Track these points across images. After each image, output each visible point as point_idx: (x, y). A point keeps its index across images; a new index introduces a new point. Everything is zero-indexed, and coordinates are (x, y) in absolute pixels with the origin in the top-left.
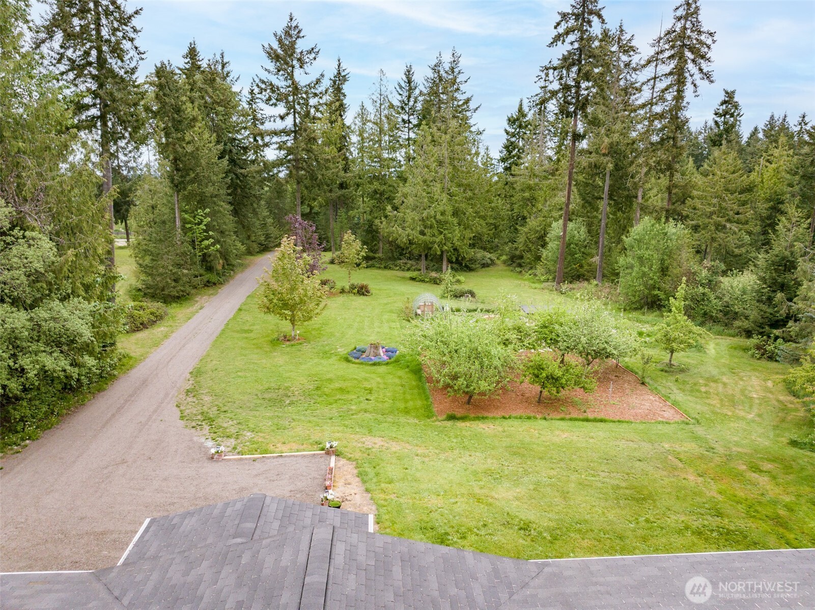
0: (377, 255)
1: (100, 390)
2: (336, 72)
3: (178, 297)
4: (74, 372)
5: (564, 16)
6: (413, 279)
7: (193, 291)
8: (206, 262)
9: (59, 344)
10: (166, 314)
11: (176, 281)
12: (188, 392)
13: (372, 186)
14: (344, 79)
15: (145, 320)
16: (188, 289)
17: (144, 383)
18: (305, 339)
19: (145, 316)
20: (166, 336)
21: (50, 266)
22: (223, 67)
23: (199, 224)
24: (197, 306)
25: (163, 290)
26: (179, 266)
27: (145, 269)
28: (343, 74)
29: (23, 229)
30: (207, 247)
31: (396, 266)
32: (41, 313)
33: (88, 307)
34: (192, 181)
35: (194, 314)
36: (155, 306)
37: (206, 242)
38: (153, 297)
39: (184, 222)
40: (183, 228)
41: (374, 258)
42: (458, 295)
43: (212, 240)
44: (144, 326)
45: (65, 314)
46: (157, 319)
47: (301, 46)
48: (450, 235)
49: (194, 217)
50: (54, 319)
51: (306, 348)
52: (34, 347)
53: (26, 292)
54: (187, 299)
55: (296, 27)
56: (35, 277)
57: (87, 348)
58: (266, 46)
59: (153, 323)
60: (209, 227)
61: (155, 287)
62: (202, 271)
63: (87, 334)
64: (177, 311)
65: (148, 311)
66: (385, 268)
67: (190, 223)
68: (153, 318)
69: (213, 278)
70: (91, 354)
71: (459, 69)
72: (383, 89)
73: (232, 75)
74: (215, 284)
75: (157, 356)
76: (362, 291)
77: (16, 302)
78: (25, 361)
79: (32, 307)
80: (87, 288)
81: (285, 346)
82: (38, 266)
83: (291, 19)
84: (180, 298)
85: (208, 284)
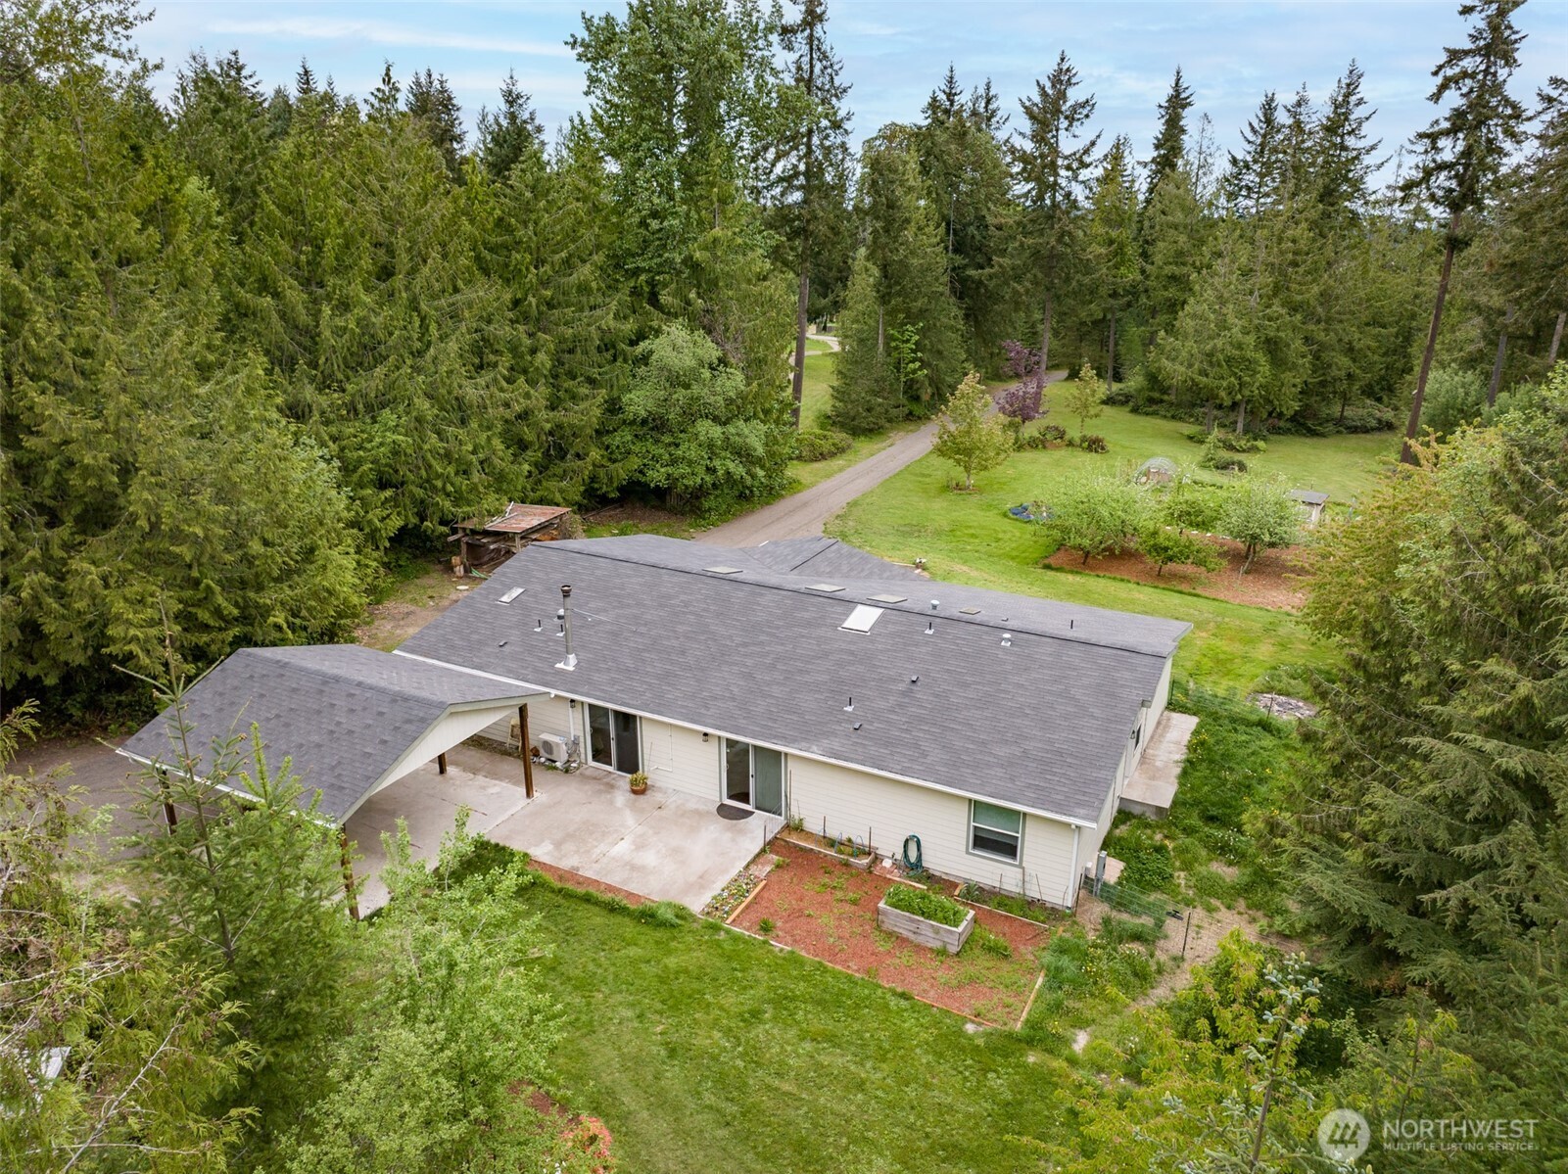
0: (1166, 397)
1: (768, 504)
2: (1171, 92)
3: (871, 431)
4: (749, 481)
5: (1455, 55)
6: (1191, 438)
7: (887, 425)
8: (912, 393)
9: (739, 454)
10: (849, 447)
11: (869, 410)
12: (838, 517)
13: (1166, 293)
14: (1185, 104)
15: (825, 451)
16: (882, 422)
17: (805, 504)
18: (978, 490)
19: (826, 446)
20: (841, 470)
21: (741, 395)
22: (988, 102)
23: (908, 341)
24: (888, 442)
25: (853, 419)
26: (876, 394)
27: (839, 394)
28: (1183, 96)
29: (726, 366)
30: (914, 372)
31: (1191, 416)
32: (731, 429)
33: (763, 428)
34: (899, 294)
35: (879, 450)
36: (839, 436)
37: (911, 366)
38: (843, 426)
39: (889, 338)
40: (887, 344)
41: (1162, 401)
42: (1224, 467)
43: (918, 364)
44: (823, 457)
45: (746, 431)
46: (839, 451)
47: (1074, 95)
48: (1247, 379)
49: (903, 334)
50: (738, 435)
51: (975, 499)
52: (723, 454)
53: (722, 413)
54: (880, 433)
55: (1068, 70)
56: (729, 402)
57: (759, 462)
58: (1025, 100)
59: (833, 455)
60: (919, 346)
61: (845, 415)
62: (905, 402)
63: (760, 451)
64: (863, 445)
65: (831, 441)
66: (1173, 417)
67: (897, 339)
68: (833, 449)
69: (918, 410)
70: (762, 467)
71: (1359, 96)
72: (1205, 143)
73: (999, 113)
74: (919, 418)
75: (826, 485)
76: (1095, 445)
77: (716, 419)
78: (717, 463)
79: (725, 424)
80: (767, 412)
81: (951, 496)
82: (732, 394)
83: (1062, 60)
84: (872, 431)
85: (911, 417)
